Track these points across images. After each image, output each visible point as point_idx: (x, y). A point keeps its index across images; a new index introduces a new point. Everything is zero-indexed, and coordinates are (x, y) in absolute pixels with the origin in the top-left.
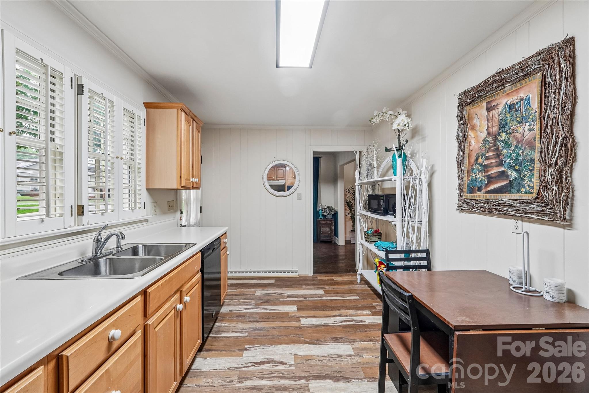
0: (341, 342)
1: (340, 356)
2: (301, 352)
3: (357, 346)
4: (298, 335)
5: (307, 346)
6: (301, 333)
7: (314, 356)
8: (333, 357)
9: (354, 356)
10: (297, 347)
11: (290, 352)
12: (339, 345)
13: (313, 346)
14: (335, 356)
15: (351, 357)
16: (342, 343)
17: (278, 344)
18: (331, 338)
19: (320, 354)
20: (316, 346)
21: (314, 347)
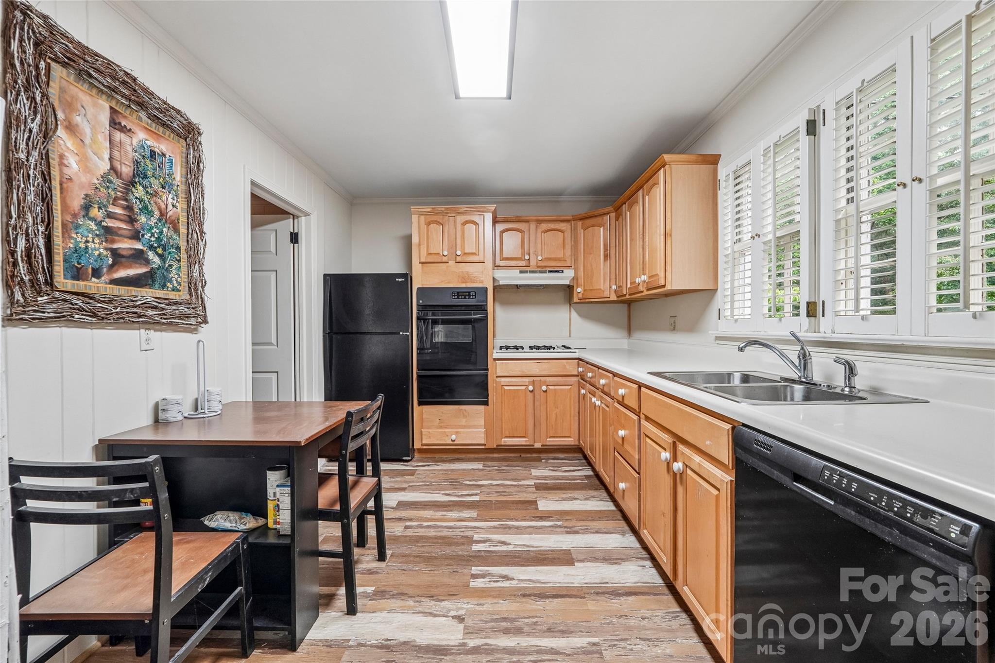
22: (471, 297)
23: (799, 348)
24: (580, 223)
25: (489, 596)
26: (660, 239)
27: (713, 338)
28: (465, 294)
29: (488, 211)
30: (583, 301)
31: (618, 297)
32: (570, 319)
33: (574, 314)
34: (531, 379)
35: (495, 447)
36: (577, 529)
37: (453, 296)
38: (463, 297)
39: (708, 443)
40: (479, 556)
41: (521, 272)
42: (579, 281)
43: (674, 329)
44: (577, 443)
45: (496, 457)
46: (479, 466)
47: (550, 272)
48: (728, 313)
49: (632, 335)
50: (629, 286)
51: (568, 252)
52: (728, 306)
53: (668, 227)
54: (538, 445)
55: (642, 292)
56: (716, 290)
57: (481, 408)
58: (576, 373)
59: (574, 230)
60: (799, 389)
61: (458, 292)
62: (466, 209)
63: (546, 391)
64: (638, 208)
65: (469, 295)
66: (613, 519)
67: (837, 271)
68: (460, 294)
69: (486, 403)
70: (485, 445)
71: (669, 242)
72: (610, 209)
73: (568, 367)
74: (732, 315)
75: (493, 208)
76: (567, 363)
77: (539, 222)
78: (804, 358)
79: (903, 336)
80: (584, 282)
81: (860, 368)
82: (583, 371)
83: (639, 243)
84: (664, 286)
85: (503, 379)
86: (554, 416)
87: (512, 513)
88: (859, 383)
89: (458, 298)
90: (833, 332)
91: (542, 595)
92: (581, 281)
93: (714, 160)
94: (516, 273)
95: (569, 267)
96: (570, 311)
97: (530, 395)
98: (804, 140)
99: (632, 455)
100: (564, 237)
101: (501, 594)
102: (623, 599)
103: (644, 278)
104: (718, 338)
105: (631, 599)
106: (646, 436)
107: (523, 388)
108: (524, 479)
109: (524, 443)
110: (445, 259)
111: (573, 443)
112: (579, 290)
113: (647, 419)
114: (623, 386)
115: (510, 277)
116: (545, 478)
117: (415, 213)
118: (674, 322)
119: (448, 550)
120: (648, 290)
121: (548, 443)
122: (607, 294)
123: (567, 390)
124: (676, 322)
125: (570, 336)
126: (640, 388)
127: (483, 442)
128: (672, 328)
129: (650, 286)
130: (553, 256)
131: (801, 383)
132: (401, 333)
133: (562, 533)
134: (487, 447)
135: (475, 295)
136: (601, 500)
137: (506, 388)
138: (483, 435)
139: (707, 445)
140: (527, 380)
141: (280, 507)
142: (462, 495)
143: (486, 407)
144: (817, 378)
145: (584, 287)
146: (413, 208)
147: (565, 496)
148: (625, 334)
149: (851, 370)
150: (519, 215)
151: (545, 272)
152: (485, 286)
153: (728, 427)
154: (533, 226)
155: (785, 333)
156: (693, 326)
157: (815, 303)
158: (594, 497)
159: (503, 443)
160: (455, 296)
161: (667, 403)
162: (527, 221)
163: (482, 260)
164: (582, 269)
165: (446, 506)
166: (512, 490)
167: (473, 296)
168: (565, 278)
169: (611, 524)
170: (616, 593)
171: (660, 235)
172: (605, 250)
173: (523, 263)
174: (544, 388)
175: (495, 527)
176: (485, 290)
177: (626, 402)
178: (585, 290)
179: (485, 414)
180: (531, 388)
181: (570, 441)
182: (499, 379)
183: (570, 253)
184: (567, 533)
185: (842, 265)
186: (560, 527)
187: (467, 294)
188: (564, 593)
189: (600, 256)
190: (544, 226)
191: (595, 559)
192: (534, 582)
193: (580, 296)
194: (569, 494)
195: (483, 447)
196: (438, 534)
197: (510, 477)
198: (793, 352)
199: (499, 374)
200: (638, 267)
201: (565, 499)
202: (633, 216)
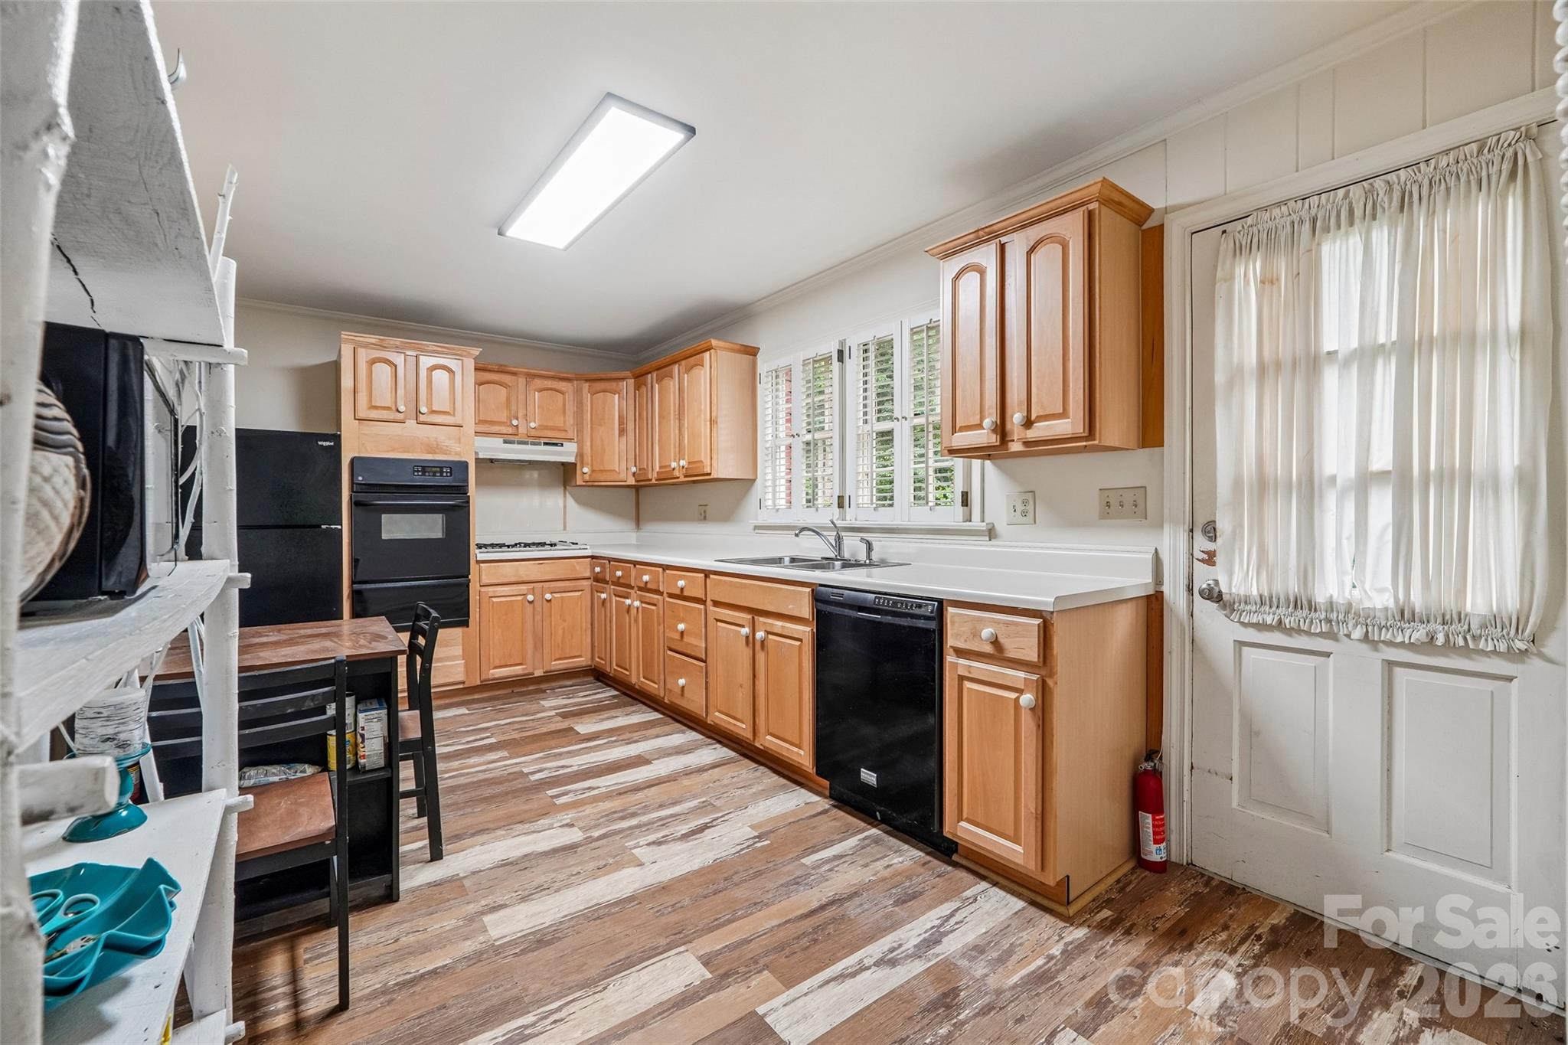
0: (524, 936)
1: (524, 899)
2: (632, 875)
3: (469, 942)
4: (670, 910)
5: (627, 893)
6: (663, 920)
7: (593, 876)
8: (545, 889)
9: (483, 913)
10: (648, 882)
11: (656, 867)
12: (530, 925)
13: (609, 898)
14: (539, 895)
15: (494, 907)
16: (519, 935)
17: (703, 869)
18: (560, 939)
19: (581, 887)
20: (601, 901)
21: (603, 896)
22: (445, 474)
23: (835, 533)
24: (586, 385)
25: (585, 804)
26: (705, 425)
27: (752, 527)
28: (434, 469)
29: (469, 355)
30: (590, 485)
31: (636, 481)
32: (565, 507)
33: (570, 501)
34: (531, 586)
35: (479, 683)
36: (635, 739)
37: (414, 471)
38: (431, 474)
39: (790, 607)
40: (546, 783)
41: (505, 442)
42: (585, 458)
43: (705, 518)
44: (589, 663)
45: (478, 699)
46: (463, 711)
47: (545, 444)
48: (770, 503)
49: (641, 526)
50: (658, 470)
51: (570, 419)
52: (770, 496)
53: (714, 414)
54: (539, 673)
55: (678, 478)
56: (755, 480)
57: (457, 632)
58: (587, 574)
59: (578, 392)
60: (838, 564)
61: (423, 467)
62: (436, 348)
63: (550, 601)
64: (672, 385)
65: (441, 472)
66: (666, 724)
67: (858, 473)
68: (427, 469)
69: (466, 624)
70: (464, 683)
71: (714, 430)
72: (628, 374)
73: (578, 567)
74: (774, 505)
75: (477, 353)
76: (577, 562)
77: (531, 376)
78: (839, 539)
79: (897, 522)
80: (592, 460)
81: (875, 545)
82: (601, 571)
83: (673, 423)
84: (710, 474)
85: (490, 589)
86: (560, 632)
87: (553, 743)
88: (875, 556)
89: (424, 474)
90: (856, 520)
91: (636, 789)
92: (588, 459)
93: (752, 352)
94: (498, 442)
95: (570, 440)
96: (565, 496)
97: (529, 607)
98: (836, 364)
99: (696, 646)
100: (564, 399)
101: (595, 799)
102: (710, 772)
103: (683, 463)
104: (756, 528)
105: (717, 770)
106: (718, 620)
107: (520, 598)
108: (539, 712)
109: (520, 672)
110: (400, 416)
111: (584, 664)
112: (585, 470)
113: (716, 603)
114: (681, 578)
115: (494, 448)
116: (565, 706)
117: (347, 341)
118: (705, 512)
119: (502, 788)
120: (685, 477)
121: (553, 668)
122: (623, 476)
123: (579, 598)
124: (707, 512)
125: (565, 529)
126: (706, 576)
127: (461, 677)
128: (702, 517)
129: (691, 472)
130: (550, 424)
131: (837, 560)
132: (324, 527)
133: (621, 745)
134: (466, 686)
135: (451, 473)
136: (643, 713)
137: (495, 600)
138: (462, 669)
139: (790, 609)
140: (524, 587)
141: (366, 737)
142: (468, 742)
143: (465, 629)
144: (847, 555)
145: (592, 466)
146: (344, 335)
147: (601, 717)
148: (633, 525)
149: (869, 547)
150: (503, 363)
151: (539, 444)
152: (463, 459)
153: (809, 590)
154: (522, 381)
155: (826, 522)
156: (728, 515)
157: (843, 497)
158: (633, 712)
159: (490, 677)
160: (418, 471)
161: (746, 584)
162: (514, 374)
163: (459, 422)
164: (589, 444)
165: (458, 755)
166: (531, 724)
167: (447, 472)
168: (567, 453)
169: (667, 728)
170: (702, 770)
171: (705, 421)
172: (621, 423)
173: (510, 430)
174: (548, 596)
175: (541, 758)
176: (464, 466)
177: (686, 593)
178: (593, 471)
179: (463, 639)
180: (530, 597)
181: (583, 661)
182: (484, 589)
183: (572, 422)
184: (628, 744)
185: (861, 470)
186: (615, 741)
187: (438, 469)
188: (657, 782)
189: (613, 429)
190: (539, 383)
191: (670, 755)
192: (621, 784)
193: (587, 477)
194: (605, 715)
195: (461, 686)
196: (475, 779)
197: (520, 714)
198: (831, 536)
199: (485, 581)
200: (672, 451)
201: (603, 720)
202: (666, 391)
